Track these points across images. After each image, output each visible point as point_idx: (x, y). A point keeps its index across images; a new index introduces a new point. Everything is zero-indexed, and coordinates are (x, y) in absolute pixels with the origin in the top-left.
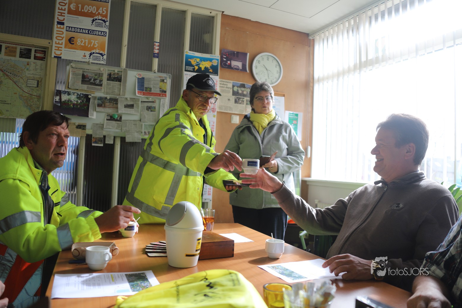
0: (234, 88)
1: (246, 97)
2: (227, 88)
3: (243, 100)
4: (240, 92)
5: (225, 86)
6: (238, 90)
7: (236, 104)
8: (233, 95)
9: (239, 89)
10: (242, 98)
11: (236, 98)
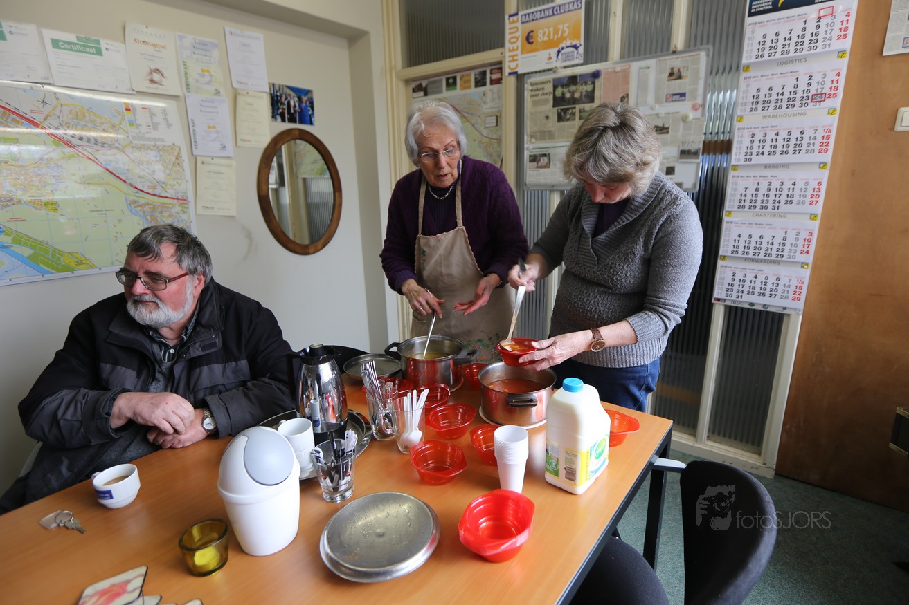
0: (557, 90)
1: (579, 104)
2: (543, 94)
3: (574, 111)
4: (568, 95)
5: (540, 92)
6: (563, 94)
7: (562, 124)
9: (565, 90)
10: (571, 108)
11: (560, 111)
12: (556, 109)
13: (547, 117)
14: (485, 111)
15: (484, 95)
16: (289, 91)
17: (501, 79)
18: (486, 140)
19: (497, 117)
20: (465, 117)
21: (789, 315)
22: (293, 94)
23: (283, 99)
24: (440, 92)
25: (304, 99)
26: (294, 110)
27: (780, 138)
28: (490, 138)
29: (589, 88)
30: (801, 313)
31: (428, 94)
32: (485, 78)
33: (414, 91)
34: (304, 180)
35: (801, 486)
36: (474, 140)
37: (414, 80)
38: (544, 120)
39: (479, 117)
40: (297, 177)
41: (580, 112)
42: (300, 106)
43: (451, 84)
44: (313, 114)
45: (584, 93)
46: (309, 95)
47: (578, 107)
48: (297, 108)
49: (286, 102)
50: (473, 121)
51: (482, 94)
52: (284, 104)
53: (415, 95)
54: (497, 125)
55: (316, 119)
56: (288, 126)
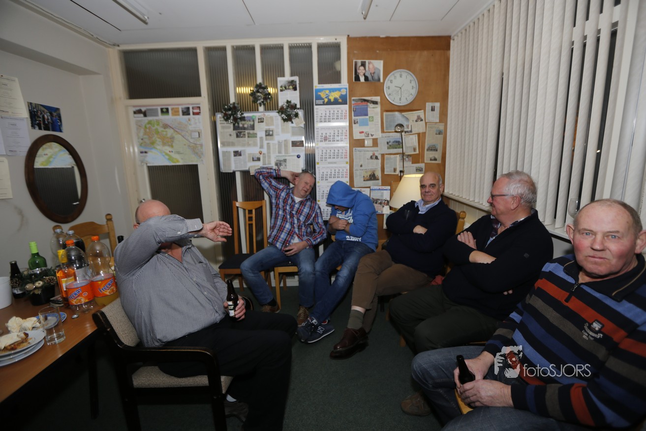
7: (238, 139)
8: (234, 129)
10: (243, 132)
11: (237, 132)
12: (235, 131)
13: (230, 135)
14: (191, 129)
15: (189, 120)
16: (43, 109)
17: (200, 113)
18: (193, 145)
19: (199, 133)
20: (177, 131)
22: (46, 111)
23: (39, 114)
24: (157, 115)
25: (55, 114)
26: (48, 122)
28: (195, 144)
29: (252, 123)
31: (147, 115)
32: (189, 111)
33: (135, 113)
36: (185, 145)
37: (134, 106)
38: (229, 136)
39: (187, 132)
41: (248, 134)
42: (52, 119)
43: (165, 111)
44: (61, 125)
45: (249, 125)
46: (58, 112)
47: (247, 131)
48: (50, 120)
49: (41, 116)
50: (183, 134)
51: (188, 120)
52: (40, 117)
53: (136, 115)
54: (199, 137)
55: (64, 128)
56: (44, 133)
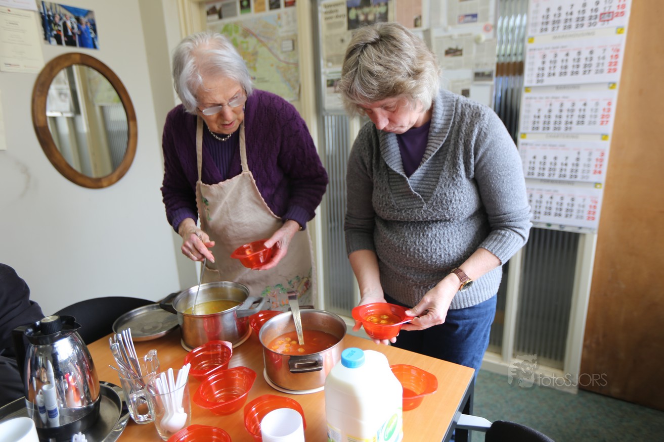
0: (350, 12)
2: (337, 17)
4: (362, 17)
5: (334, 14)
6: (357, 16)
9: (359, 12)
12: (351, 32)
13: (343, 41)
14: (281, 35)
15: (279, 18)
16: (63, 11)
17: (295, 2)
18: (283, 65)
19: (293, 40)
20: (261, 41)
21: (584, 235)
22: (68, 14)
24: (235, 14)
25: (84, 20)
26: (72, 33)
27: (570, 58)
28: (287, 63)
29: (383, 7)
30: (596, 231)
31: (223, 16)
33: (208, 13)
34: (102, 108)
35: (603, 400)
36: (272, 65)
37: (207, 2)
38: (340, 44)
39: (276, 41)
40: (94, 105)
42: (79, 28)
43: (245, 6)
44: (96, 37)
45: (378, 15)
46: (90, 16)
48: (76, 30)
50: (269, 45)
51: (277, 18)
53: (210, 18)
54: (294, 49)
55: (100, 42)
56: (65, 49)
